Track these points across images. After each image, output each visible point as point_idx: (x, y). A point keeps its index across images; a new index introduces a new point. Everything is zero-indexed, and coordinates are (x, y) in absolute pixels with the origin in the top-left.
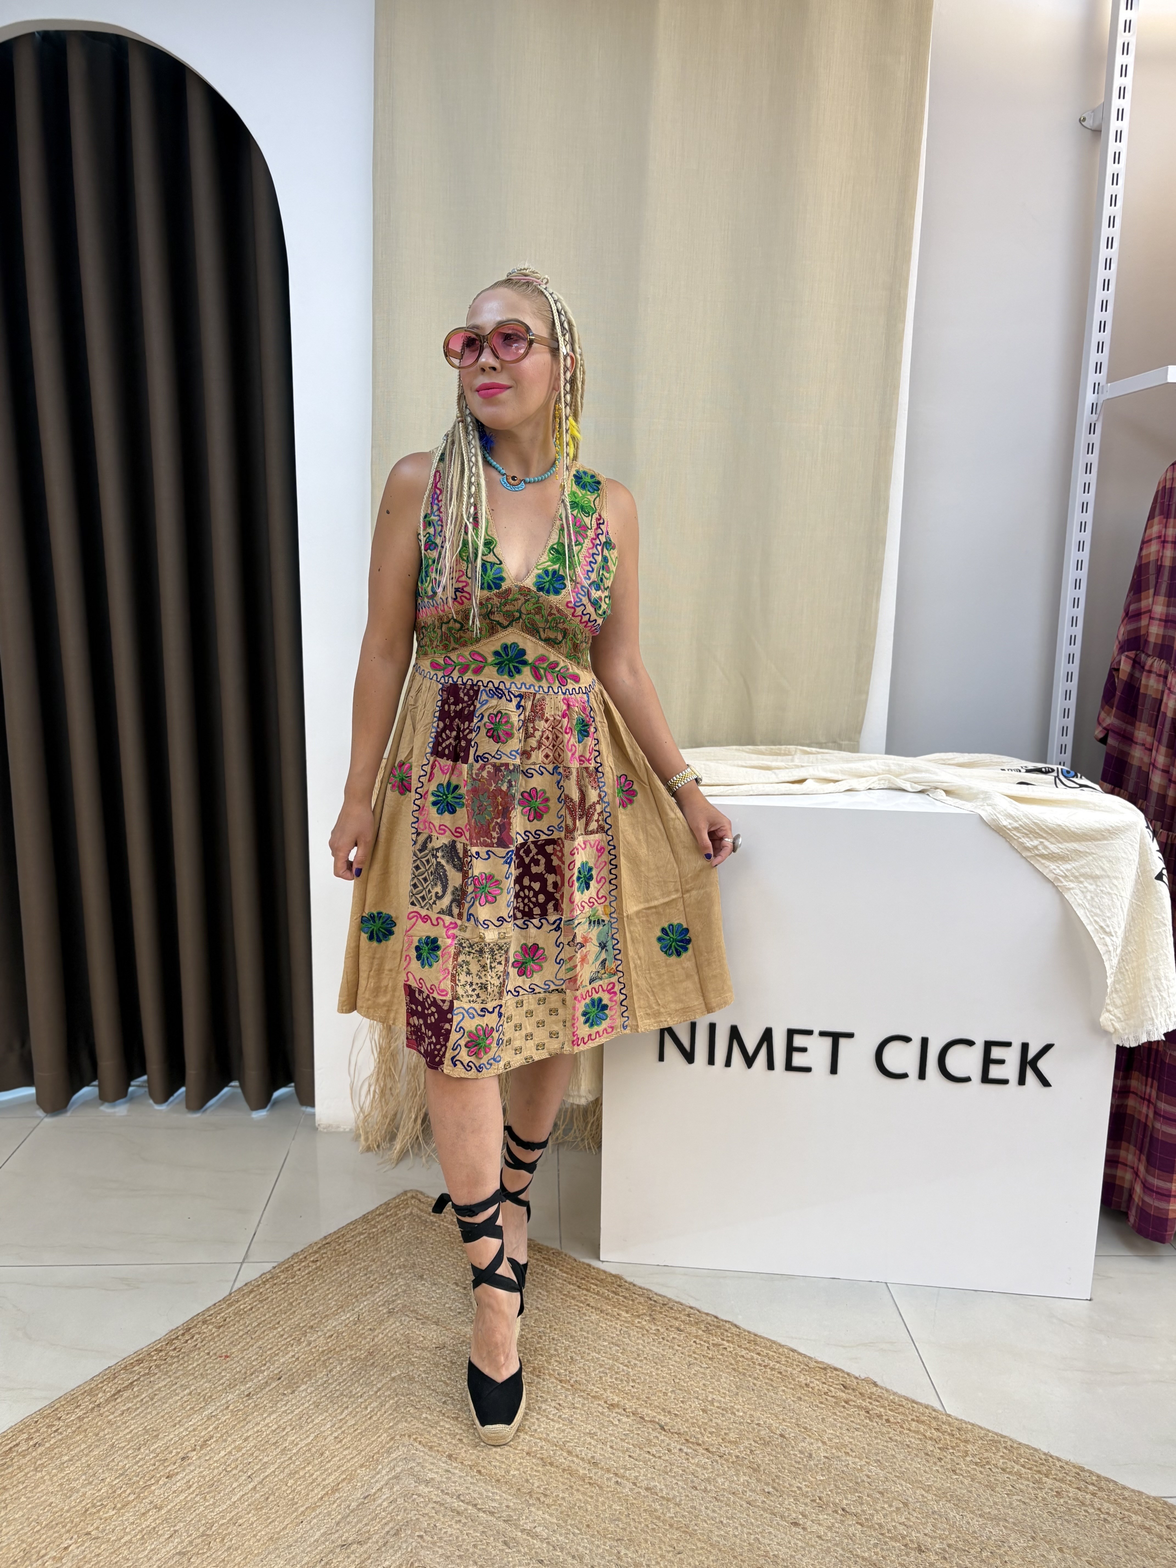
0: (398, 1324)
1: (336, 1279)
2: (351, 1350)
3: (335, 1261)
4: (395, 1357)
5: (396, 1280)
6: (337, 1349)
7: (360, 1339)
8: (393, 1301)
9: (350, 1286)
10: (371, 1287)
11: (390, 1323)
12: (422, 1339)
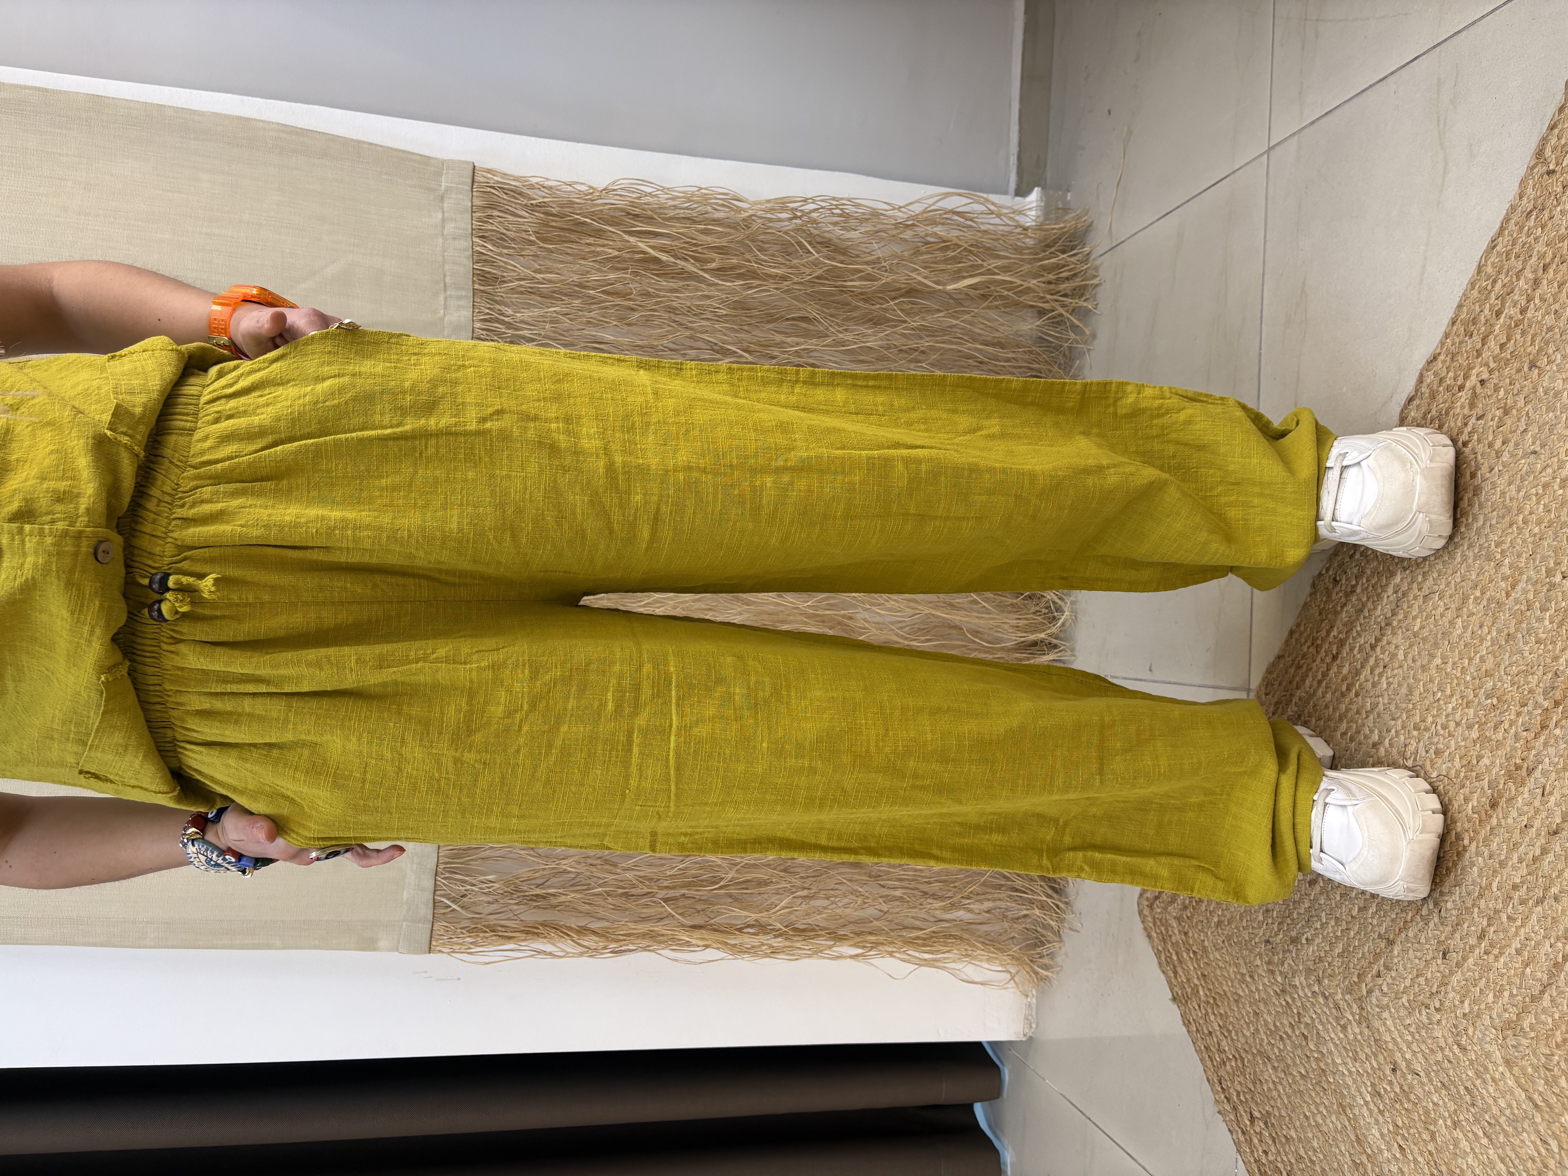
0: (1386, 1015)
1: (1288, 1097)
2: (1435, 1122)
3: (1254, 1083)
4: (1459, 1045)
5: (1295, 987)
6: (1431, 1147)
7: (1412, 1097)
8: (1337, 1008)
9: (1302, 1076)
10: (1306, 1038)
11: (1382, 1029)
12: (1422, 980)
